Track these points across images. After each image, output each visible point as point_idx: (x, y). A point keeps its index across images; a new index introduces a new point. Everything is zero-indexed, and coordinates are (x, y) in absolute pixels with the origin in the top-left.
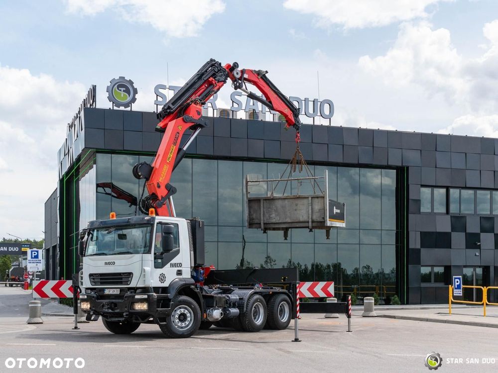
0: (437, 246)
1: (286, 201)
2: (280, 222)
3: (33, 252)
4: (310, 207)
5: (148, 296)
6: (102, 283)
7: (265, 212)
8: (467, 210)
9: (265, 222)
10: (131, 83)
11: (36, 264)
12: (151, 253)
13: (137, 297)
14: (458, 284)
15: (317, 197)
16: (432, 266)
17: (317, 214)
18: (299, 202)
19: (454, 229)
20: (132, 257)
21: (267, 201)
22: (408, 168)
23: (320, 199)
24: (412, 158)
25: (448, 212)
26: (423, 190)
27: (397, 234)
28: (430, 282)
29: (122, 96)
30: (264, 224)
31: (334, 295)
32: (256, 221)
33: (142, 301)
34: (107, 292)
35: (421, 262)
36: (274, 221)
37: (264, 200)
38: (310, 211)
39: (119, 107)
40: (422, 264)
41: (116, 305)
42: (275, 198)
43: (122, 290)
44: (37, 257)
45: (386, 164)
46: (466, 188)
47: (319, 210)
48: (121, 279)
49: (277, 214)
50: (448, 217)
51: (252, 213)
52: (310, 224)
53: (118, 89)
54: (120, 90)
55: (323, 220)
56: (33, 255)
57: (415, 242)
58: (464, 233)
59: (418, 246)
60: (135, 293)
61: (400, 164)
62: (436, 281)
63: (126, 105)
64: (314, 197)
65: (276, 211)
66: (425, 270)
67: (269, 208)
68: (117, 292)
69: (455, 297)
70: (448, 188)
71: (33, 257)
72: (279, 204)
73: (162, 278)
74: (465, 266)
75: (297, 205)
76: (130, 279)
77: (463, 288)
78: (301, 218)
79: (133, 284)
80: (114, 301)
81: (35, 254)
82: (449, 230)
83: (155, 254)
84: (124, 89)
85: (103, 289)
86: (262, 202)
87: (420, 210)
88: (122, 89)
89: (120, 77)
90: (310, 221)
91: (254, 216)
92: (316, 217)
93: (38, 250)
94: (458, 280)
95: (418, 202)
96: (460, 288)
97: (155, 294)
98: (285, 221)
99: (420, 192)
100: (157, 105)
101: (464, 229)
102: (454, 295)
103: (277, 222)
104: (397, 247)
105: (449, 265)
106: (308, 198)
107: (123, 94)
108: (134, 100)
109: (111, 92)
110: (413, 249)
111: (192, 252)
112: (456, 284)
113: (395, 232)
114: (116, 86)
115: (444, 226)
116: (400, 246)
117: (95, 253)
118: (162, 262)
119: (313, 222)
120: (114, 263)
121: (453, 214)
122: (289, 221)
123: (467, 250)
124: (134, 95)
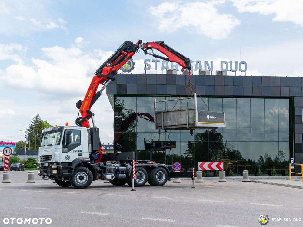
1: (175, 113)
2: (172, 125)
4: (187, 115)
6: (44, 160)
7: (164, 119)
9: (165, 125)
12: (60, 145)
13: (53, 167)
15: (191, 110)
17: (191, 119)
18: (182, 113)
21: (165, 113)
22: (294, 98)
23: (192, 110)
29: (127, 66)
30: (164, 126)
31: (223, 169)
32: (160, 125)
33: (55, 169)
36: (169, 124)
37: (163, 112)
38: (187, 118)
42: (169, 111)
43: (49, 164)
47: (193, 117)
49: (170, 120)
51: (158, 120)
52: (187, 125)
55: (194, 123)
57: (299, 140)
63: (129, 71)
64: (189, 110)
65: (170, 119)
67: (167, 117)
72: (171, 114)
75: (180, 115)
78: (183, 122)
84: (128, 63)
85: (44, 163)
86: (162, 113)
87: (302, 121)
90: (187, 124)
91: (159, 122)
92: (191, 121)
95: (300, 116)
96: (293, 165)
98: (174, 124)
99: (301, 111)
100: (146, 70)
103: (171, 125)
106: (185, 110)
108: (133, 68)
110: (297, 144)
111: (90, 145)
118: (68, 149)
119: (189, 124)
122: (177, 124)
124: (133, 66)
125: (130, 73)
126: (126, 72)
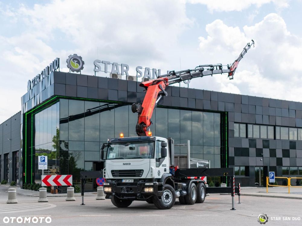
0: (242, 155)
3: (42, 158)
5: (154, 183)
6: (120, 176)
8: (256, 136)
10: (81, 58)
11: (43, 165)
12: (154, 158)
13: (146, 184)
14: (273, 176)
16: (240, 166)
19: (250, 146)
20: (143, 160)
22: (228, 112)
24: (229, 107)
25: (247, 137)
26: (235, 125)
27: (221, 148)
28: (239, 175)
29: (76, 65)
33: (149, 187)
34: (124, 181)
35: (235, 164)
39: (74, 72)
40: (235, 165)
41: (131, 189)
43: (135, 180)
44: (44, 161)
45: (217, 110)
46: (256, 124)
48: (135, 173)
50: (247, 140)
53: (73, 61)
54: (75, 62)
56: (42, 160)
57: (232, 153)
58: (255, 149)
59: (233, 155)
60: (145, 182)
61: (224, 110)
62: (241, 174)
63: (78, 71)
66: (236, 169)
68: (132, 181)
69: (270, 183)
70: (247, 124)
71: (42, 161)
73: (159, 173)
74: (256, 166)
76: (141, 173)
77: (275, 178)
79: (143, 177)
80: (130, 186)
81: (43, 159)
82: (248, 146)
83: (156, 159)
85: (121, 180)
87: (234, 135)
88: (76, 61)
89: (74, 54)
93: (45, 156)
94: (272, 174)
95: (233, 131)
96: (274, 179)
97: (157, 183)
99: (234, 126)
100: (95, 72)
101: (255, 146)
102: (270, 182)
104: (221, 156)
105: (248, 165)
107: (76, 64)
108: (82, 68)
109: (69, 63)
110: (231, 157)
111: (170, 158)
112: (271, 176)
113: (220, 147)
114: (72, 59)
115: (245, 144)
116: (223, 155)
117: (115, 158)
118: (159, 163)
120: (130, 164)
121: (250, 138)
123: (257, 157)
124: (82, 66)
125: (79, 73)
126: (75, 72)
